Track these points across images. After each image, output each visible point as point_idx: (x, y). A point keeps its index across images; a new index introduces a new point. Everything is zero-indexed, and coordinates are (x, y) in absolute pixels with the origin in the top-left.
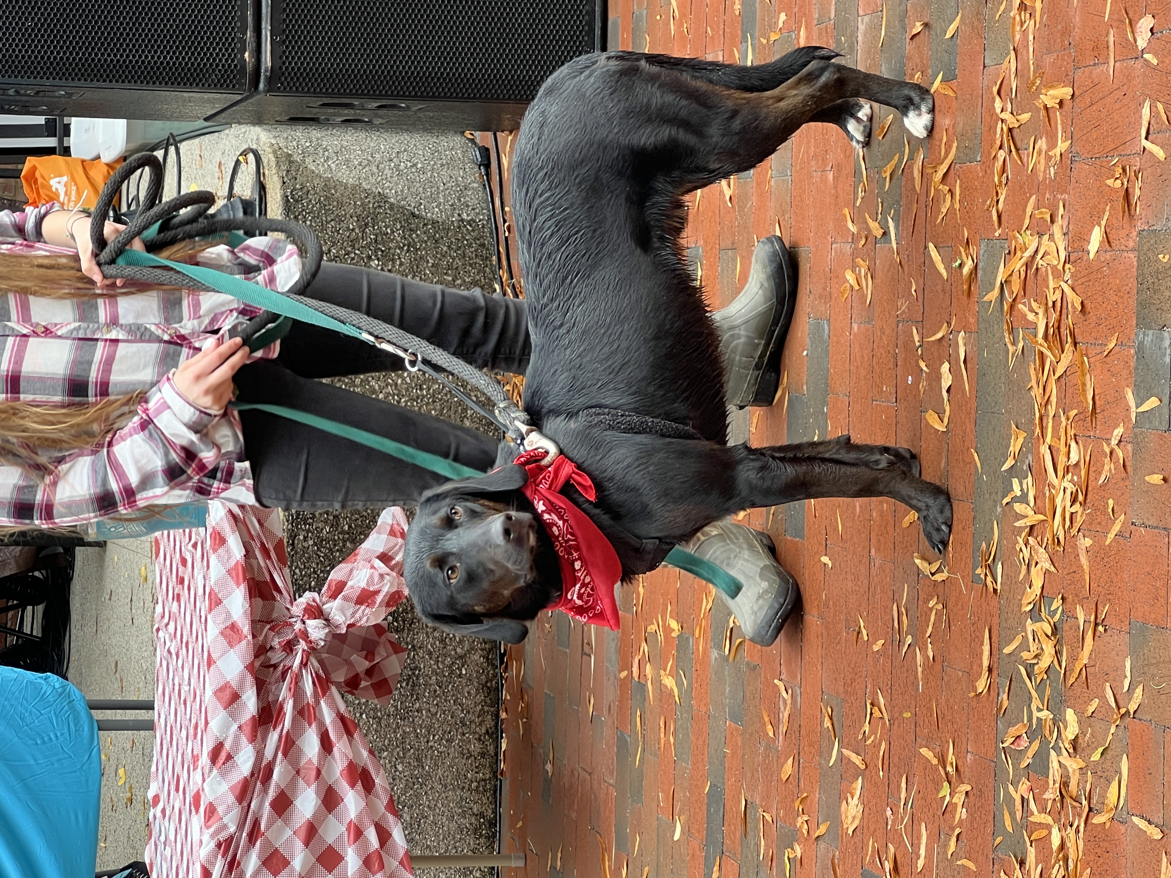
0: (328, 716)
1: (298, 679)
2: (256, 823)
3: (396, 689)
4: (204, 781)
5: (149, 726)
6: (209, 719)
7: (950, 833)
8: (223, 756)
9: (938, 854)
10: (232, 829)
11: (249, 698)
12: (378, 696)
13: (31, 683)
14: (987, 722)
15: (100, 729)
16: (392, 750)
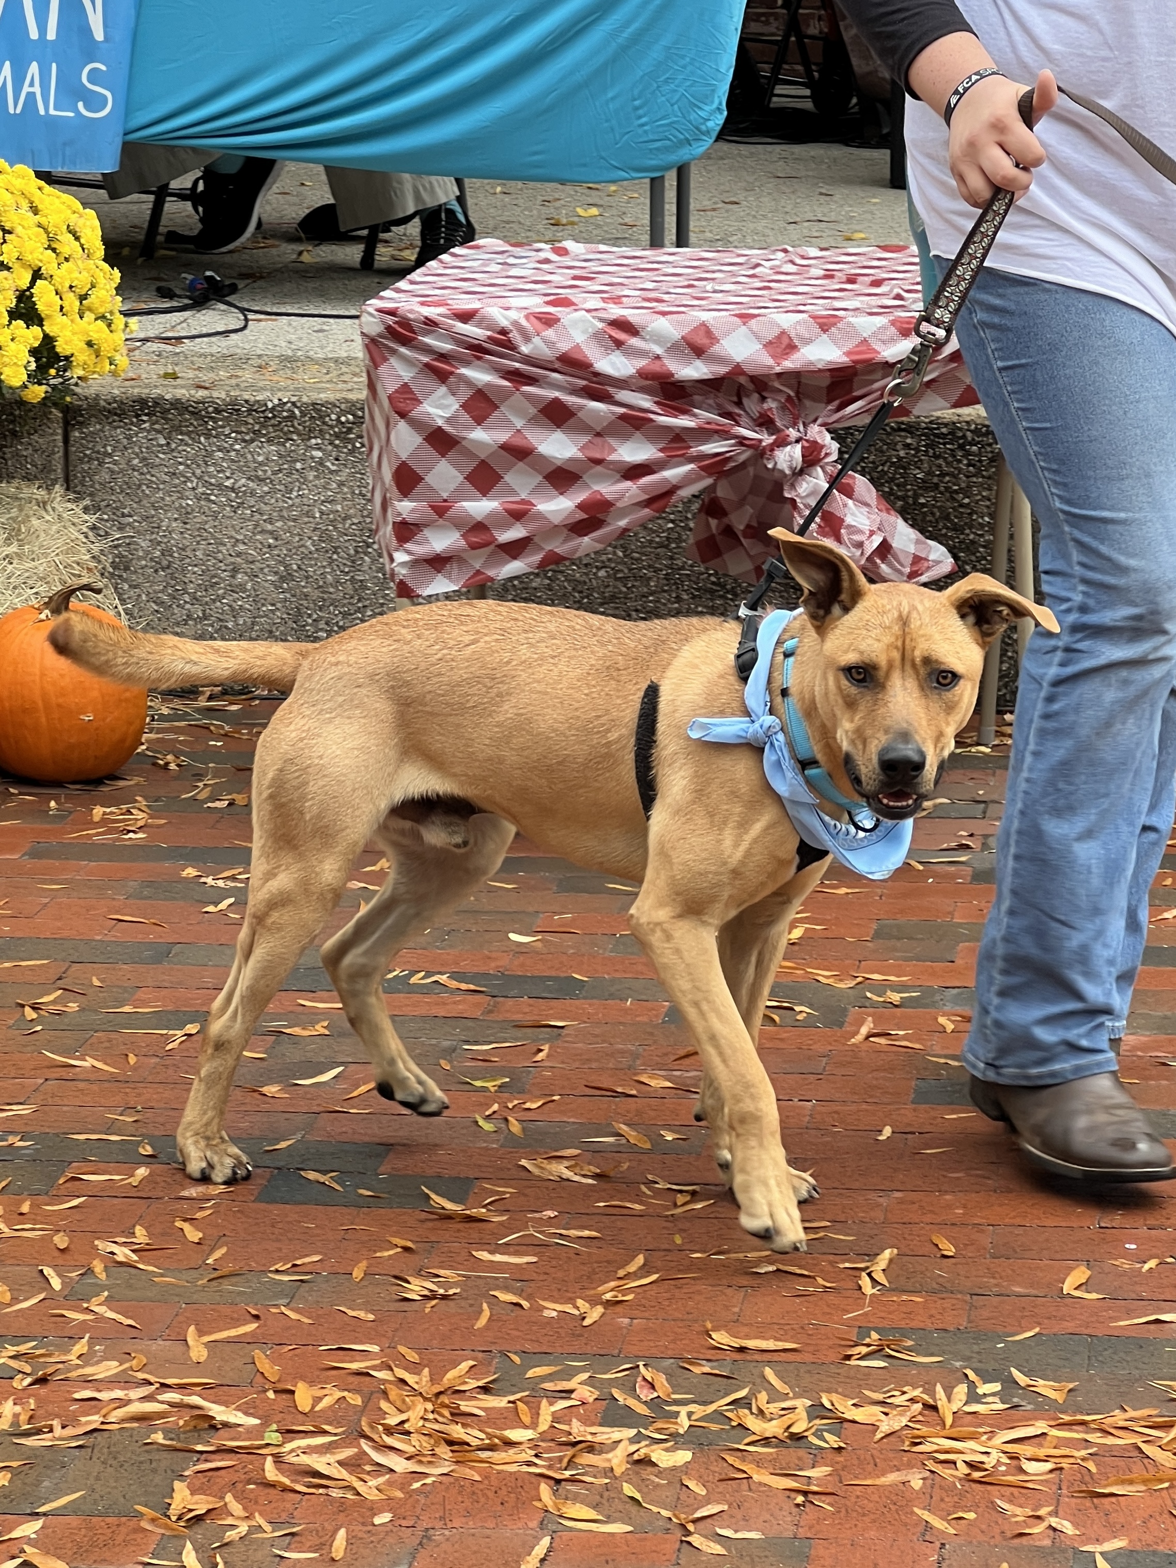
0: (672, 474)
1: (724, 434)
2: (532, 380)
3: (707, 569)
4: (588, 311)
5: (656, 242)
6: (669, 317)
7: (524, 1294)
8: (621, 336)
9: (497, 1278)
10: (525, 349)
11: (697, 369)
12: (698, 544)
13: (713, 91)
14: (672, 1346)
15: (653, 180)
16: (625, 563)
